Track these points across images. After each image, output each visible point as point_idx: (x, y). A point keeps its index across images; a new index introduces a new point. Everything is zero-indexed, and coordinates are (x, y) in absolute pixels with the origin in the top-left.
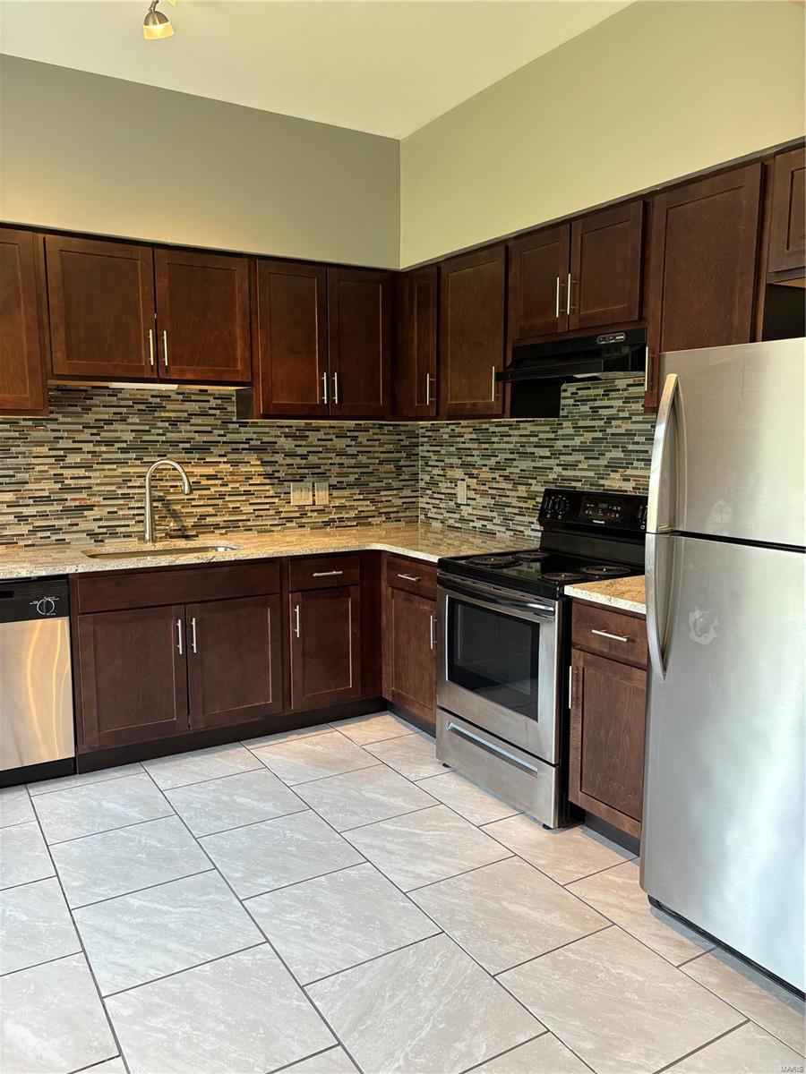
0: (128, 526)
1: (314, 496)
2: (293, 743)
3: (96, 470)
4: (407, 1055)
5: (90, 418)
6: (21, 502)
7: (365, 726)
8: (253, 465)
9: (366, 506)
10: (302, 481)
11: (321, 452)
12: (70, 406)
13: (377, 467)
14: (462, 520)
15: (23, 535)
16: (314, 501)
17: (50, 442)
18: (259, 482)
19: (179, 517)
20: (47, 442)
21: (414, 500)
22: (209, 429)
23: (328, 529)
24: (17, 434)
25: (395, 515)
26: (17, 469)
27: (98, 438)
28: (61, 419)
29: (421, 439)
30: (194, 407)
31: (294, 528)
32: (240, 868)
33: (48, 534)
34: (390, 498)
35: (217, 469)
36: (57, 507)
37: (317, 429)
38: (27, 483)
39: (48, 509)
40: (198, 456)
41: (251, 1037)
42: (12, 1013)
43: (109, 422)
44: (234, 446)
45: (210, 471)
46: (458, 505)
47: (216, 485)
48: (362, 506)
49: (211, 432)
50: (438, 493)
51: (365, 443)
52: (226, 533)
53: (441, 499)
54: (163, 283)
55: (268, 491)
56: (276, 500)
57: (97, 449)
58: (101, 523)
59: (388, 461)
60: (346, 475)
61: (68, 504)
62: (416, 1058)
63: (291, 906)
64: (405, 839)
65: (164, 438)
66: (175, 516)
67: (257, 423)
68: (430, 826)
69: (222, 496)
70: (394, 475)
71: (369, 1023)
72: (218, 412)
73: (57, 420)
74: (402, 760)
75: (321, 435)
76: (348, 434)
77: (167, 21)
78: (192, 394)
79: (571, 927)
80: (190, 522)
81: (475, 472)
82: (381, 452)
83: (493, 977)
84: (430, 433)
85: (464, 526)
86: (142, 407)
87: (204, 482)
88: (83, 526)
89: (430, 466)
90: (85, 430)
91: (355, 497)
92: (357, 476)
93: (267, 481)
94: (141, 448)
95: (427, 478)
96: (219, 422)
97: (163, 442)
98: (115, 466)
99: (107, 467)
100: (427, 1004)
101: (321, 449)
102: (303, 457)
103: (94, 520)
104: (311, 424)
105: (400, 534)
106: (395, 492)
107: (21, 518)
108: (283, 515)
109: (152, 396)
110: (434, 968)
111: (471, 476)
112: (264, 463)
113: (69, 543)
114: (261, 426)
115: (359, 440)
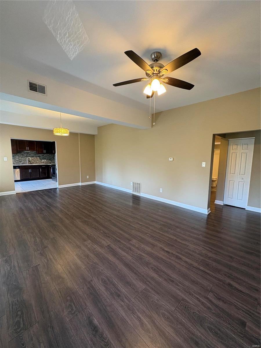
0: (26, 163)
1: (45, 161)
5: (22, 154)
8: (38, 158)
9: (50, 162)
10: (43, 159)
11: (45, 157)
24: (15, 155)
26: (15, 158)
28: (19, 154)
31: (43, 163)
35: (34, 158)
44: (36, 156)
54: (28, 143)
56: (41, 161)
57: (22, 156)
58: (23, 163)
60: (48, 159)
61: (20, 161)
66: (30, 162)
72: (34, 153)
76: (48, 155)
86: (27, 153)
94: (27, 156)
98: (24, 158)
104: (44, 154)
107: (15, 162)
114: (39, 155)
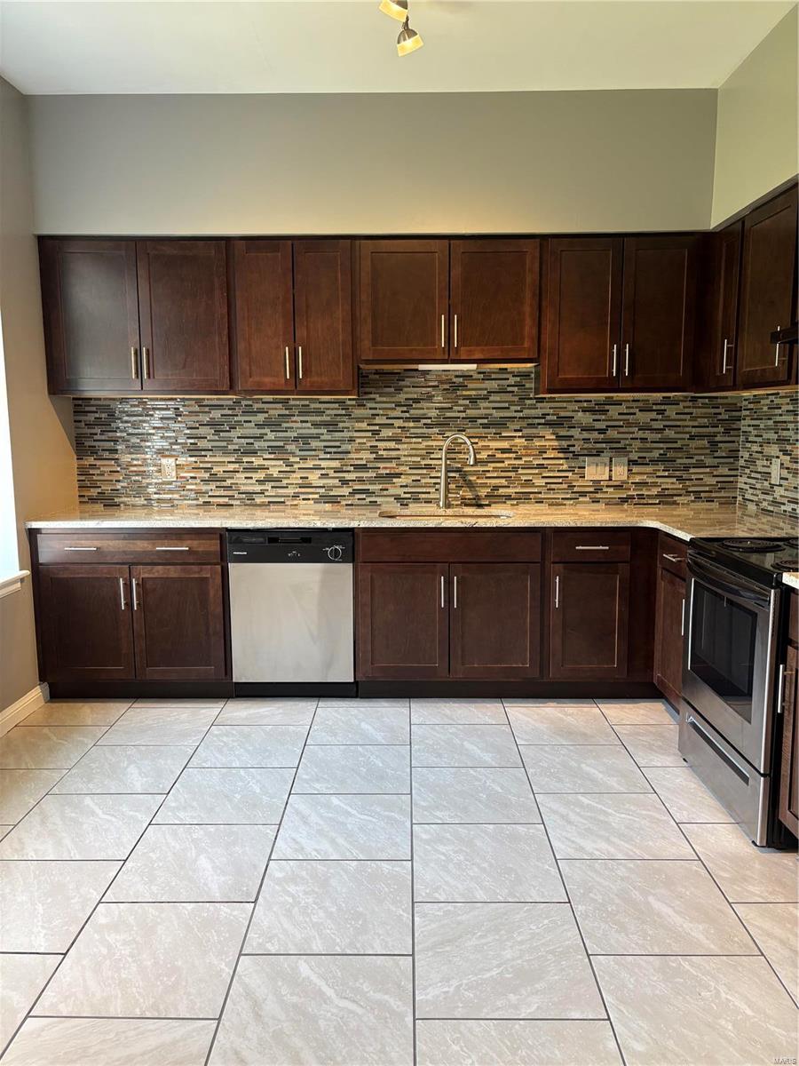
0: (429, 493)
1: (611, 471)
2: (547, 709)
3: (405, 443)
4: (461, 985)
5: (402, 397)
6: (345, 468)
7: (629, 709)
8: (548, 439)
9: (671, 484)
10: (599, 455)
11: (622, 427)
12: (385, 387)
13: (687, 442)
14: (775, 503)
15: (344, 496)
16: (610, 477)
17: (369, 418)
18: (552, 456)
19: (474, 487)
20: (366, 418)
21: (732, 479)
22: (507, 405)
23: (626, 506)
24: (344, 412)
25: (707, 495)
26: (342, 441)
27: (407, 415)
28: (379, 399)
29: (744, 413)
30: (494, 385)
31: (588, 503)
32: (429, 799)
33: (364, 496)
34: (701, 476)
35: (512, 443)
36: (372, 474)
37: (619, 403)
38: (349, 453)
39: (364, 475)
40: (494, 431)
41: (350, 924)
42: (210, 850)
43: (417, 401)
44: (530, 421)
45: (505, 445)
46: (772, 486)
47: (510, 458)
48: (667, 483)
49: (508, 408)
50: (756, 472)
51: (674, 416)
52: (517, 505)
53: (757, 479)
54: (457, 271)
55: (562, 465)
56: (570, 474)
57: (406, 425)
58: (406, 490)
59: (701, 436)
60: (650, 450)
61: (381, 471)
62: (465, 990)
63: (448, 840)
64: (593, 815)
65: (463, 415)
66: (471, 485)
67: (554, 398)
68: (627, 810)
69: (515, 469)
70: (708, 451)
71: (448, 949)
72: (516, 389)
73: (374, 399)
74: (644, 746)
75: (623, 409)
76: (654, 407)
77: (416, 34)
78: (494, 373)
79: (708, 942)
80: (483, 492)
81: (789, 447)
82: (693, 427)
83: (588, 956)
84: (751, 406)
85: (776, 510)
86: (447, 386)
87: (499, 455)
88: (392, 491)
89: (750, 442)
90: (397, 408)
91: (659, 474)
92: (662, 452)
93: (561, 455)
94: (443, 424)
95: (746, 455)
96: (516, 399)
97: (463, 418)
98: (420, 440)
99: (414, 440)
100: (508, 954)
101: (621, 423)
102: (601, 431)
103: (401, 486)
104: (612, 397)
105: (712, 516)
106: (708, 470)
107: (344, 482)
108: (575, 489)
109: (457, 376)
110: (538, 928)
111: (785, 453)
112: (559, 438)
113: (380, 505)
114: (558, 402)
115: (667, 413)
